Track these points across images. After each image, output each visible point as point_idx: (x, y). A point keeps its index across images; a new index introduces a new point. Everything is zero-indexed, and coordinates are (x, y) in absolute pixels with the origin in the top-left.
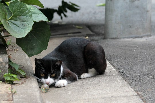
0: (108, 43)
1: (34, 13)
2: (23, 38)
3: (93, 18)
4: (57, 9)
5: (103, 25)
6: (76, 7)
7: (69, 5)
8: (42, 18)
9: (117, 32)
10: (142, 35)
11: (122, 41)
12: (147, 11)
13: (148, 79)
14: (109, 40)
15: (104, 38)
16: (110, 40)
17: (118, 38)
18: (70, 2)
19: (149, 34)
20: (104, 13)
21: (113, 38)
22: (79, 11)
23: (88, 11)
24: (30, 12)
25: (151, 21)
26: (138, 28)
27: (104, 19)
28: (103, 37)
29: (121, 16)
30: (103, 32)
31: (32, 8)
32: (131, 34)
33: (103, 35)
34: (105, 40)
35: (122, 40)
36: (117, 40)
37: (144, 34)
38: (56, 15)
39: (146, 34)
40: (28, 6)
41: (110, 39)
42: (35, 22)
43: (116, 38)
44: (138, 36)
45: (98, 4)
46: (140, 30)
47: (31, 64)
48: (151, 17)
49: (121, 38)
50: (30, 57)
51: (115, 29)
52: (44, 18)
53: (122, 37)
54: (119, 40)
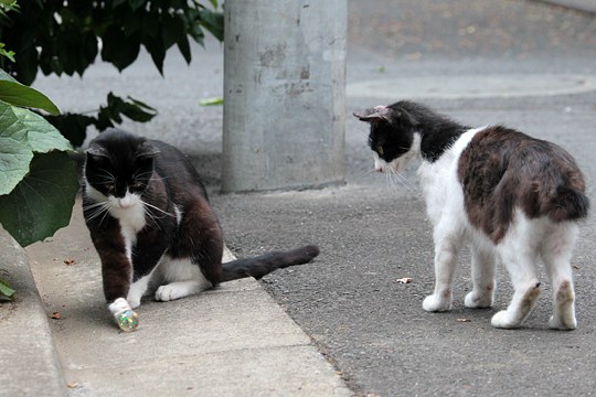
0: (232, 204)
1: (34, 129)
2: (5, 195)
3: (192, 138)
4: (96, 115)
5: (219, 156)
6: (145, 110)
7: (128, 103)
8: (56, 141)
9: (254, 174)
10: (321, 182)
11: (270, 198)
12: (334, 119)
13: (340, 299)
14: (233, 195)
15: (222, 192)
16: (238, 196)
17: (260, 191)
18: (129, 98)
19: (340, 178)
20: (221, 124)
21: (246, 192)
22: (153, 120)
23: (178, 118)
24: (23, 126)
25: (344, 142)
26: (310, 163)
27: (221, 139)
28: (219, 188)
29: (265, 133)
30: (219, 176)
31: (27, 117)
32: (293, 179)
33: (219, 182)
34: (223, 197)
35: (268, 195)
36: (257, 195)
37: (328, 180)
38: (92, 132)
39: (334, 179)
40: (18, 111)
41: (237, 193)
42: (36, 153)
43: (252, 191)
44: (311, 184)
45: (204, 101)
46: (316, 169)
47: (28, 264)
48: (344, 135)
49: (265, 191)
50: (23, 247)
51: (251, 167)
52: (62, 144)
53: (268, 188)
54: (261, 196)
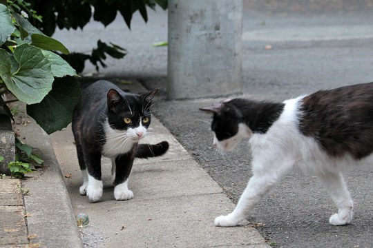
0: (173, 107)
1: (55, 63)
2: (37, 104)
3: (149, 67)
4: (90, 54)
5: (165, 78)
6: (119, 50)
7: (109, 47)
8: (67, 70)
9: (187, 88)
10: (227, 93)
11: (197, 103)
12: (235, 55)
13: (240, 165)
14: (174, 102)
15: (168, 100)
16: (177, 102)
17: (190, 99)
18: (111, 43)
19: (239, 90)
20: (166, 58)
21: (182, 99)
22: (125, 57)
23: (140, 54)
24: (48, 62)
25: (241, 70)
26: (220, 82)
27: (166, 67)
28: (165, 97)
29: (193, 63)
30: (165, 90)
31: (50, 56)
32: (210, 91)
33: (165, 93)
34: (168, 102)
35: (196, 101)
36: (188, 102)
37: (232, 92)
38: (88, 63)
39: (235, 91)
40: (44, 52)
41: (177, 100)
42: (55, 78)
43: (186, 99)
44: (221, 94)
45: (155, 44)
46: (225, 85)
47: (51, 144)
48: (241, 64)
49: (193, 99)
50: (49, 134)
51: (185, 84)
52: (71, 72)
53: (194, 96)
54: (191, 102)
